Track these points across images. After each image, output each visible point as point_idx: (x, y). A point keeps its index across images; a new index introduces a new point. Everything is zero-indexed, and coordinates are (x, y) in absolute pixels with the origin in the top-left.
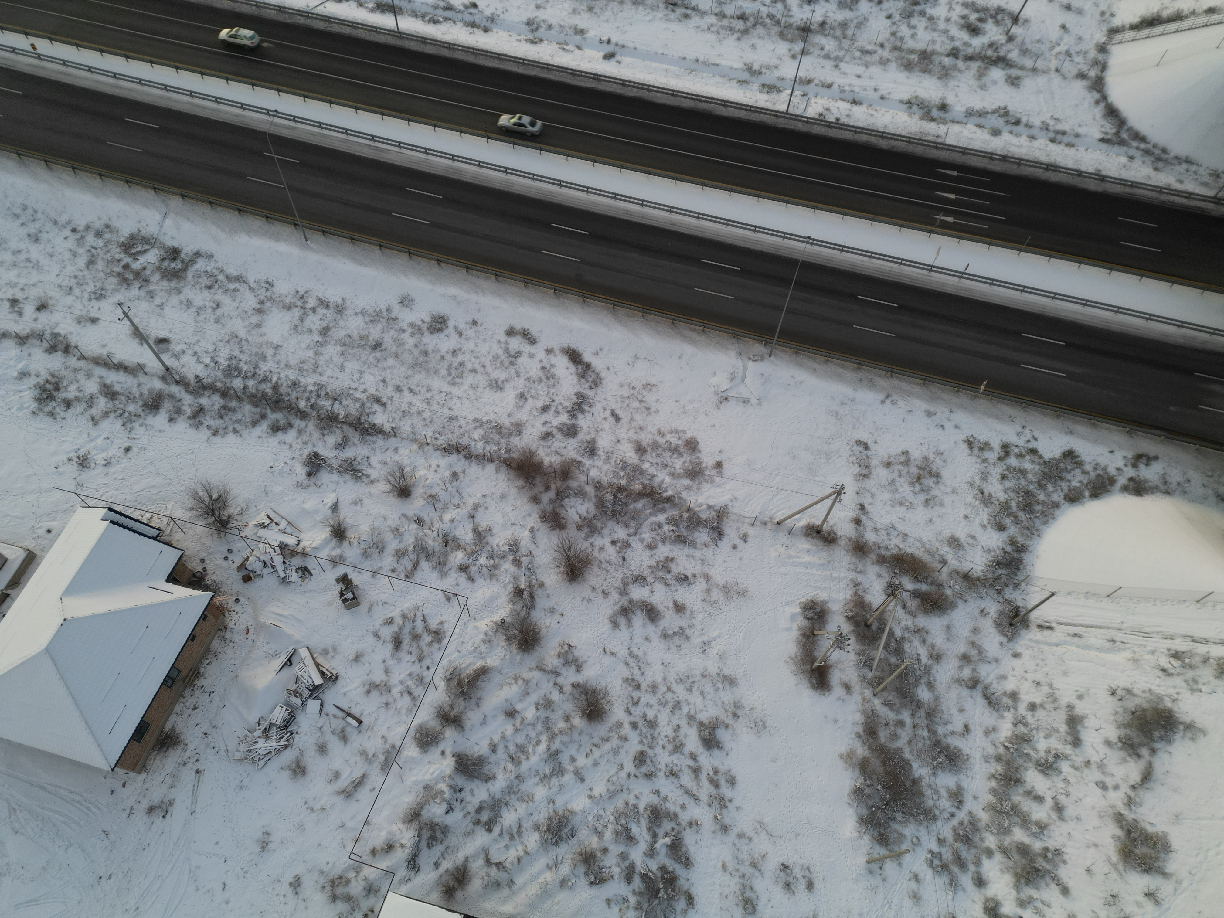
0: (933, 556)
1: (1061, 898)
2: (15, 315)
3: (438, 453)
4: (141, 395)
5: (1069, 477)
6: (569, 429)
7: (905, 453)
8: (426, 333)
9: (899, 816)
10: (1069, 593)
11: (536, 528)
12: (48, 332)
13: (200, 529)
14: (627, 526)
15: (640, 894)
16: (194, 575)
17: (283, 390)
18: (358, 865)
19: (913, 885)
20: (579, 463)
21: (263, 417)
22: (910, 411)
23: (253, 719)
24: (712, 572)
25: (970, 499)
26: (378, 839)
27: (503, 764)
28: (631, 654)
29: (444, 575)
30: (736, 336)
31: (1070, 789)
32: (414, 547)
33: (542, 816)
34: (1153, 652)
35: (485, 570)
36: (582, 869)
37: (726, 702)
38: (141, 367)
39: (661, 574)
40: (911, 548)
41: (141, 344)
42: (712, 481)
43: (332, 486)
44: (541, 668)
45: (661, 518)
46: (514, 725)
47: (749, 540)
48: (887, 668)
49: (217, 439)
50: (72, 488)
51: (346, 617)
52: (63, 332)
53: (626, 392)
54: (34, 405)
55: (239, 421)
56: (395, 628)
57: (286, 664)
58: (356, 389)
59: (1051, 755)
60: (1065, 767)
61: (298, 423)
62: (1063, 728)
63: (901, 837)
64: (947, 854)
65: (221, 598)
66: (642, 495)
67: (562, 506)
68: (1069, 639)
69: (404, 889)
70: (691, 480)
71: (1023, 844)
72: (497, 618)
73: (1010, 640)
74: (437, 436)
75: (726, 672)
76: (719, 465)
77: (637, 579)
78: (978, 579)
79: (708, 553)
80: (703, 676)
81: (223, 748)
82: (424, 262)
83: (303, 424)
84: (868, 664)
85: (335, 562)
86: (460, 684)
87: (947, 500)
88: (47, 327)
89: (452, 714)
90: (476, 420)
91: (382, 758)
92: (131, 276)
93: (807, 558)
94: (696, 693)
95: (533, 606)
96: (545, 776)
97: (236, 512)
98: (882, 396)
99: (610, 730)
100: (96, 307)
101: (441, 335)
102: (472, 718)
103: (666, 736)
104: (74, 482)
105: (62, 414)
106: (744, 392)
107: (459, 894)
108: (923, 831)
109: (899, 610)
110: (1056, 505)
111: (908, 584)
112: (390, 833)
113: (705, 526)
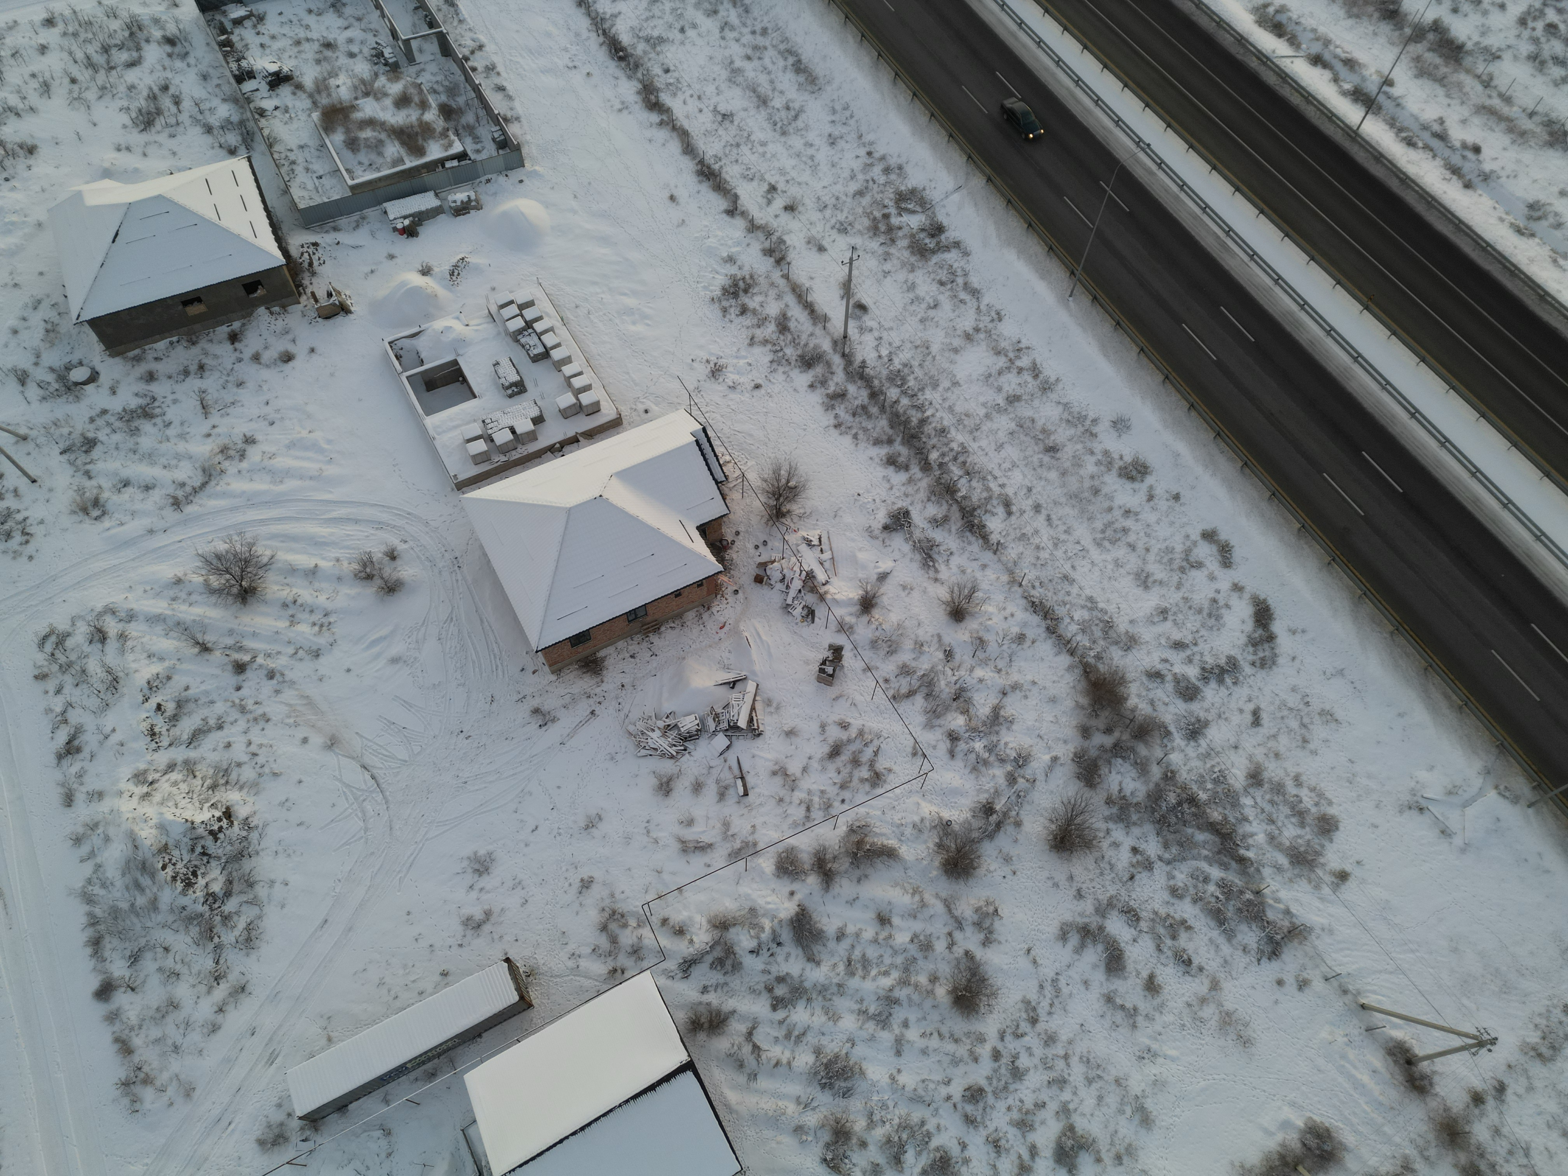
2: (765, 200)
3: (1023, 602)
4: (806, 345)
6: (1187, 688)
8: (1114, 472)
11: (1062, 761)
12: (777, 234)
13: (757, 504)
14: (1166, 846)
16: (721, 541)
17: (928, 429)
18: (644, 921)
20: (1168, 733)
21: (890, 441)
23: (667, 708)
24: (1227, 985)
26: (678, 914)
27: (836, 959)
28: (1055, 981)
29: (929, 726)
30: (1502, 748)
32: (924, 675)
33: (833, 1046)
35: (972, 757)
36: (826, 1136)
37: (1120, 1135)
38: (825, 319)
39: (1162, 931)
41: (842, 298)
42: (1317, 887)
43: (897, 555)
44: (948, 904)
45: (1216, 873)
46: (877, 934)
47: (1307, 991)
49: (835, 433)
50: (691, 388)
51: (810, 686)
52: (789, 242)
53: (1293, 701)
54: (718, 293)
55: (865, 430)
56: (844, 736)
57: (729, 683)
58: (995, 478)
61: (915, 470)
65: (725, 579)
66: (1213, 828)
67: (1110, 763)
69: (663, 981)
70: (1292, 863)
72: (946, 815)
74: (1037, 584)
75: (1149, 1104)
76: (1343, 876)
77: (1129, 912)
79: (1241, 960)
80: (1117, 1082)
81: (626, 711)
82: (1175, 397)
83: (919, 475)
85: (843, 628)
86: (860, 844)
88: (780, 229)
89: (829, 866)
90: (1090, 599)
91: (738, 845)
92: (883, 227)
93: (1365, 1078)
94: (1093, 1091)
95: (991, 836)
96: (865, 1012)
97: (797, 512)
99: (968, 1034)
100: (832, 238)
101: (1129, 485)
102: (845, 887)
103: (1021, 1101)
104: (696, 384)
105: (733, 316)
106: (1453, 819)
107: (702, 1036)
112: (691, 919)
113: (1263, 929)
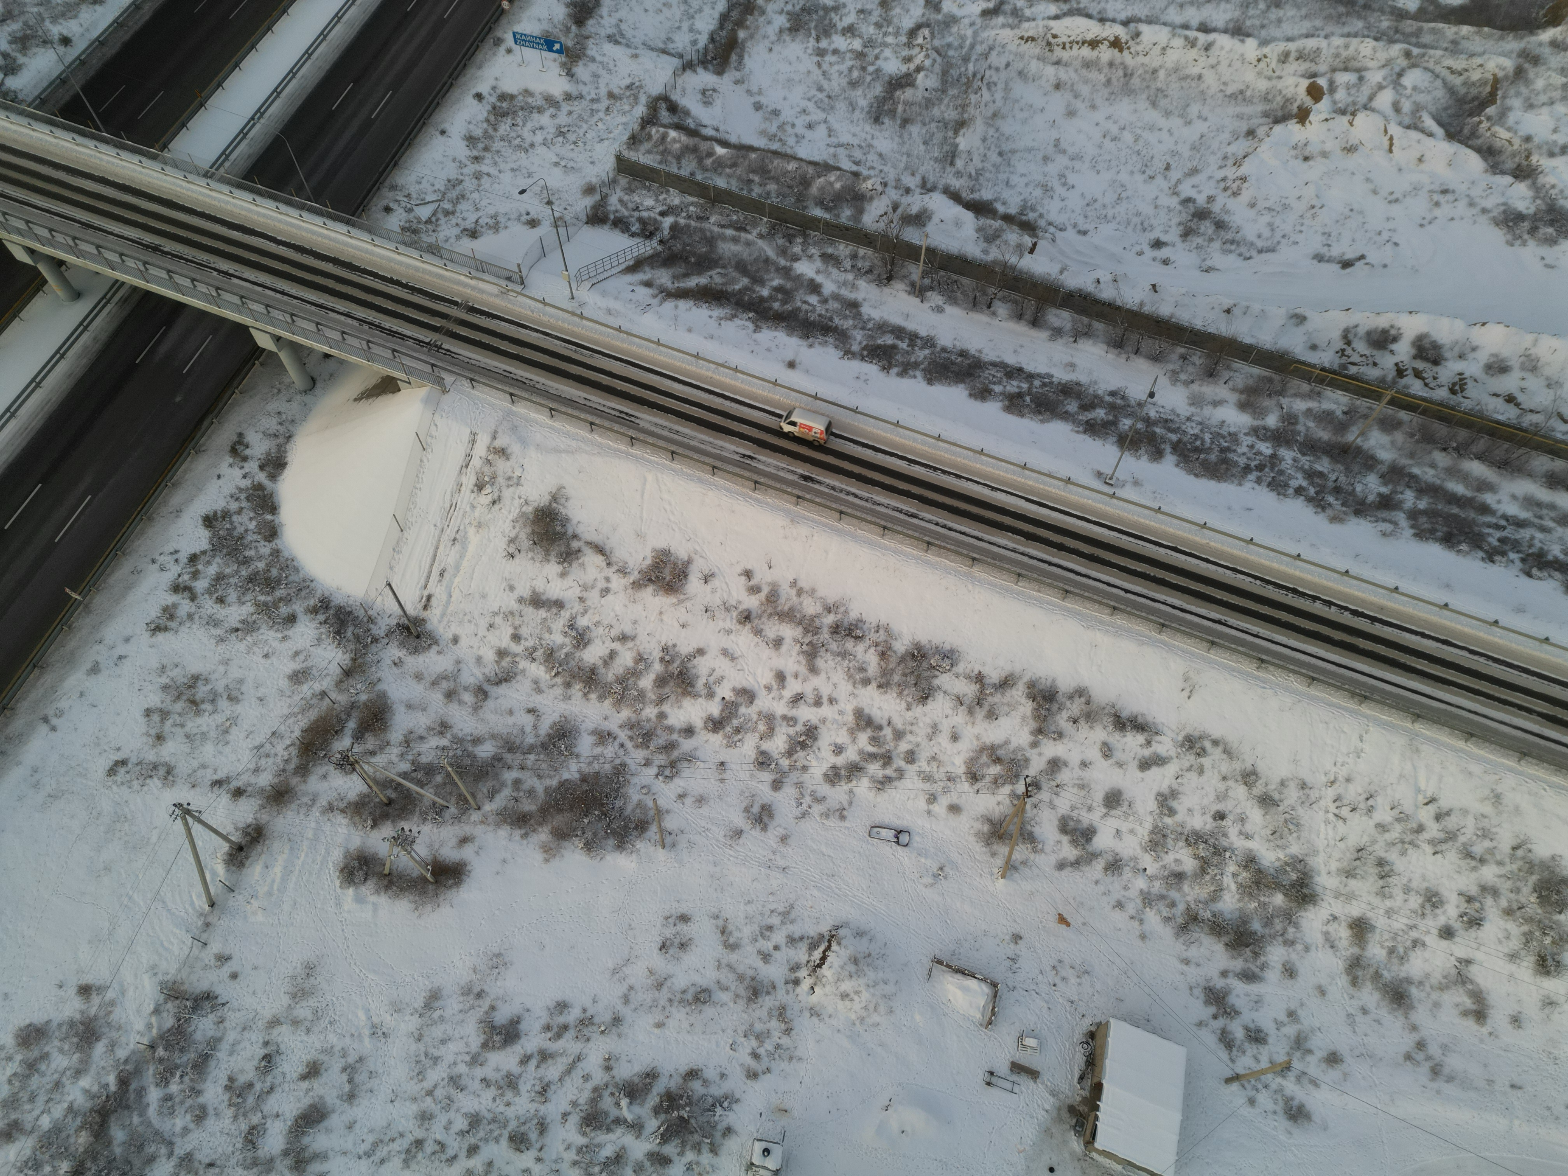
0: (311, 706)
1: (706, 657)
5: (241, 529)
7: (148, 713)
9: (619, 803)
10: (391, 568)
14: (151, 1160)
15: (683, 1144)
19: (688, 801)
22: (82, 694)
24: (267, 1014)
25: (242, 647)
28: (368, 1155)
31: (606, 622)
34: (473, 507)
37: (461, 1006)
39: (251, 1100)
40: (295, 730)
42: (112, 1003)
45: (154, 1095)
47: (227, 952)
48: (448, 788)
59: (569, 632)
60: (583, 622)
62: (542, 613)
63: (640, 805)
64: (660, 759)
68: (445, 582)
70: (98, 1039)
71: (655, 681)
73: (436, 643)
75: (419, 1003)
77: (251, 1142)
78: (354, 660)
79: (233, 1018)
80: (419, 1039)
84: (439, 810)
87: (235, 673)
93: (277, 870)
94: (442, 1051)
98: (43, 729)
103: (494, 1099)
108: (635, 780)
109: (373, 760)
110: (276, 553)
111: (343, 743)
113: (188, 1020)
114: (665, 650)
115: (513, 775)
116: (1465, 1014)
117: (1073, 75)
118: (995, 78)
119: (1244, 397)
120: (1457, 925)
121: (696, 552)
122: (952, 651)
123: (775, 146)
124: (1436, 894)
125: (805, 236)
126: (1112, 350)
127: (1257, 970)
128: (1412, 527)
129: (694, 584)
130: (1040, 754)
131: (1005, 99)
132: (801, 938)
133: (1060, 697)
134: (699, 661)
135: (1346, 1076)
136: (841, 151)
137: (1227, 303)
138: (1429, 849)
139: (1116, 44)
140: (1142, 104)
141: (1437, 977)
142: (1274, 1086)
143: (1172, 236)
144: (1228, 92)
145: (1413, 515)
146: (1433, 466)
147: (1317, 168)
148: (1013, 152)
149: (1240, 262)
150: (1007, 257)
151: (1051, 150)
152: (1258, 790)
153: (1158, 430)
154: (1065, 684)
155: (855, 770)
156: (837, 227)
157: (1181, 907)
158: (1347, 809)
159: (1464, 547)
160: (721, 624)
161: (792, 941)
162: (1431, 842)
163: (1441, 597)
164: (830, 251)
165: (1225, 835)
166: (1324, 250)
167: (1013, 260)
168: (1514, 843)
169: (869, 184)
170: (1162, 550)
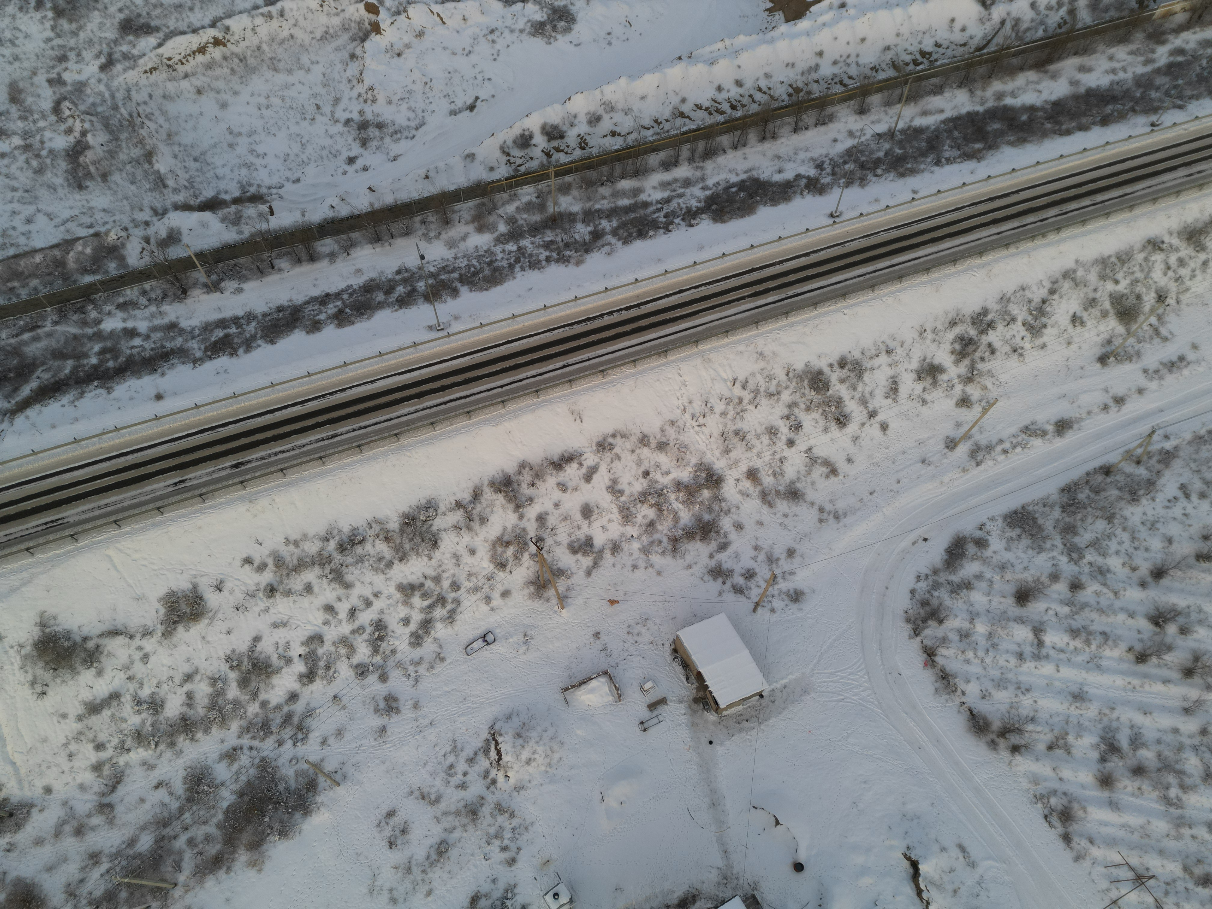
1: (265, 639)
9: (281, 787)
19: (331, 741)
31: (164, 678)
59: (141, 708)
60: (145, 693)
62: (106, 713)
63: (297, 774)
64: (288, 732)
71: (239, 686)
108: (280, 762)
114: (228, 659)
115: (183, 838)
116: (827, 477)
117: (204, 79)
118: (148, 110)
119: (476, 224)
120: (792, 435)
121: (195, 576)
122: (429, 502)
123: (11, 252)
124: (772, 428)
125: (93, 302)
126: (375, 245)
127: (724, 540)
128: (619, 240)
129: (212, 599)
130: (529, 520)
131: (168, 120)
132: (476, 754)
133: (514, 478)
134: (260, 647)
135: (801, 556)
136: (69, 225)
137: (422, 172)
138: (751, 407)
139: (217, 42)
140: (269, 74)
141: (803, 469)
142: (776, 593)
143: (356, 150)
144: (318, 37)
145: (614, 232)
146: (604, 198)
147: (410, 56)
148: (204, 153)
149: (410, 143)
150: (258, 227)
151: (229, 138)
152: (653, 445)
153: (443, 277)
154: (511, 468)
155: (426, 625)
156: (113, 280)
157: (665, 540)
158: (701, 418)
159: (651, 233)
160: (257, 609)
161: (471, 761)
162: (750, 403)
163: (660, 269)
164: (121, 300)
165: (656, 482)
166: (453, 107)
167: (264, 226)
168: (785, 372)
169: (112, 236)
170: (502, 348)
